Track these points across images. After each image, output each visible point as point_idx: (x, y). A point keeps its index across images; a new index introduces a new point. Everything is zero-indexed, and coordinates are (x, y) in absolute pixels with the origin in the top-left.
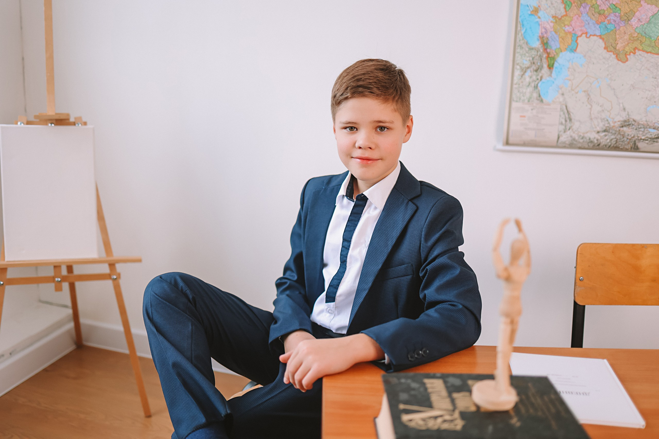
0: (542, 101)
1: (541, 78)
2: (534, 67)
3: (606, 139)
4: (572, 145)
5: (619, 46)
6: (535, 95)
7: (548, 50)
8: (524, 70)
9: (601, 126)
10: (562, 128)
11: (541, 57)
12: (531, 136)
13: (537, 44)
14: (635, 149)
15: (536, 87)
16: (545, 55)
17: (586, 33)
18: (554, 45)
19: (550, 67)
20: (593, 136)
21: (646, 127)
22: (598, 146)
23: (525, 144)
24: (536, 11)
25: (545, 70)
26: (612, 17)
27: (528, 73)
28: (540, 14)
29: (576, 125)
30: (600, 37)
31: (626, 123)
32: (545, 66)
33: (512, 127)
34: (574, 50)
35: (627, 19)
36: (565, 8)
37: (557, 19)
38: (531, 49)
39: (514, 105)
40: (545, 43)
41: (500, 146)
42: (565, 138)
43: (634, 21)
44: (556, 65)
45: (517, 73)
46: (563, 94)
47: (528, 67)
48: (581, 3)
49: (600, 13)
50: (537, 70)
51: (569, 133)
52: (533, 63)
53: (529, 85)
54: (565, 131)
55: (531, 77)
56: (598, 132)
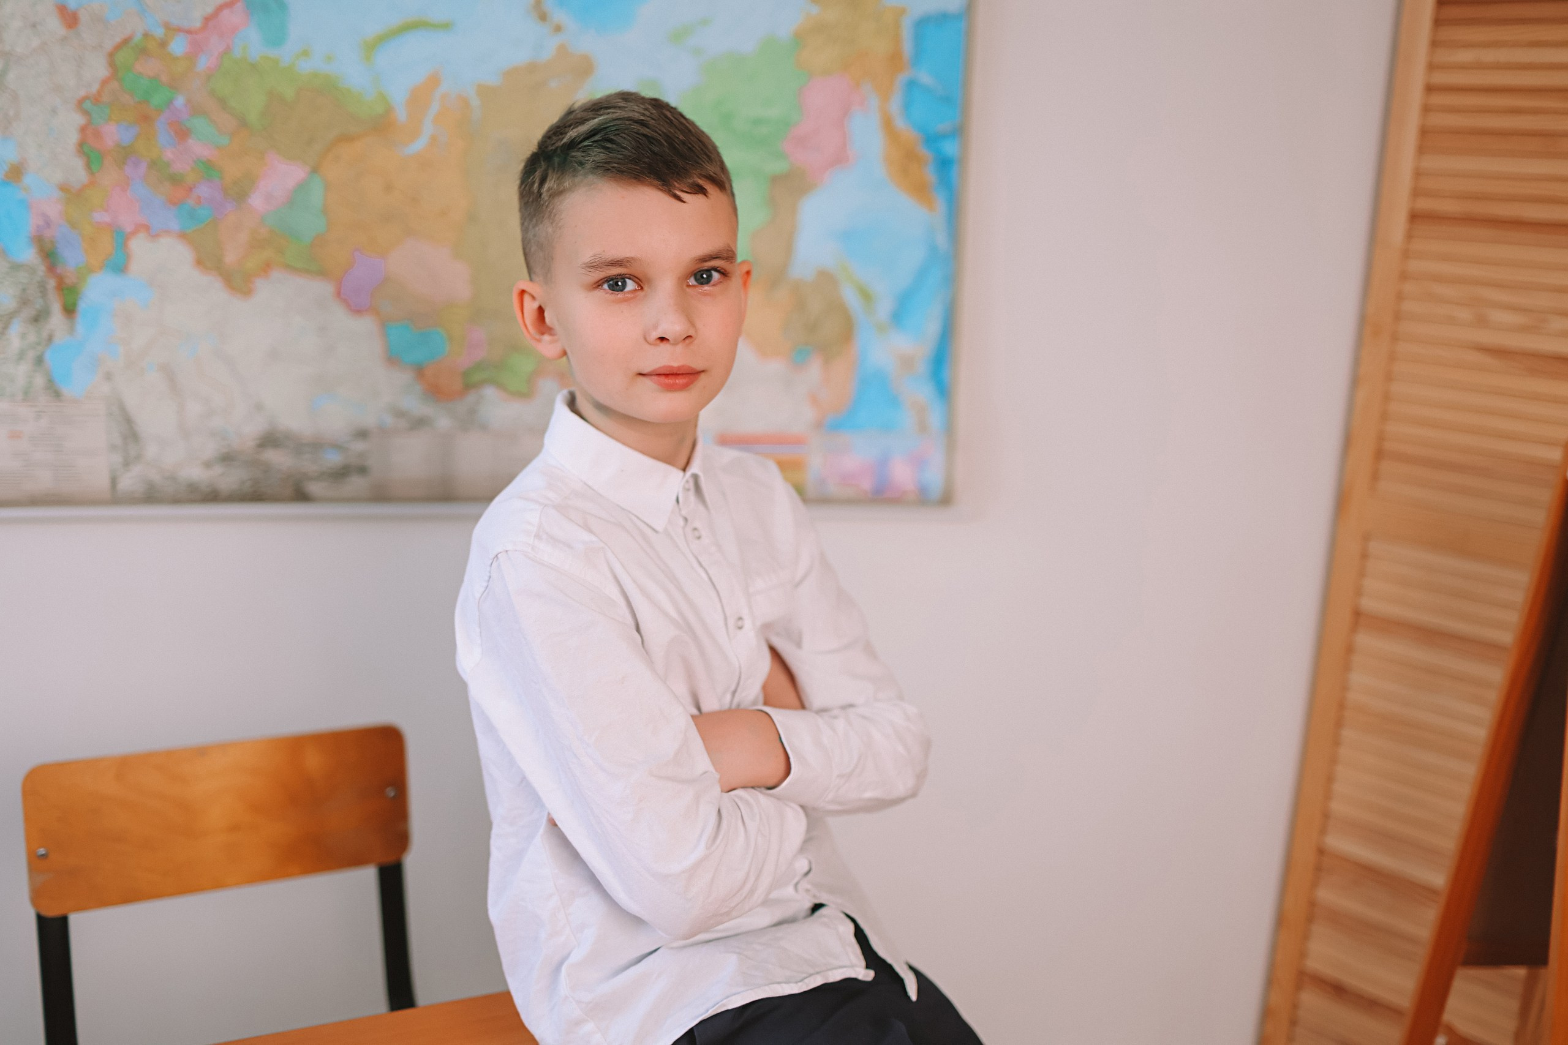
0: (57, 394)
1: (50, 339)
2: (28, 312)
3: (230, 479)
4: (151, 496)
5: (230, 258)
6: (39, 381)
7: (59, 271)
8: (5, 321)
9: (210, 449)
10: (117, 458)
11: (42, 288)
12: (44, 481)
13: (28, 255)
14: (301, 496)
15: (39, 361)
16: (52, 283)
17: (147, 228)
18: (72, 259)
19: (70, 311)
20: (196, 473)
21: (317, 445)
22: (213, 497)
23: (34, 501)
24: (16, 173)
25: (57, 318)
26: (203, 191)
27: (16, 328)
28: (28, 179)
29: (151, 451)
30: (183, 236)
31: (270, 440)
32: (56, 308)
34: (122, 269)
35: (238, 193)
36: (88, 166)
37: (72, 195)
38: (16, 267)
40: (49, 255)
42: (128, 482)
43: (256, 201)
44: (82, 306)
46: (108, 377)
47: (12, 315)
48: (125, 155)
49: (176, 180)
50: (39, 318)
51: (136, 470)
52: (24, 302)
53: (21, 356)
54: (127, 464)
55: (23, 336)
56: (208, 465)
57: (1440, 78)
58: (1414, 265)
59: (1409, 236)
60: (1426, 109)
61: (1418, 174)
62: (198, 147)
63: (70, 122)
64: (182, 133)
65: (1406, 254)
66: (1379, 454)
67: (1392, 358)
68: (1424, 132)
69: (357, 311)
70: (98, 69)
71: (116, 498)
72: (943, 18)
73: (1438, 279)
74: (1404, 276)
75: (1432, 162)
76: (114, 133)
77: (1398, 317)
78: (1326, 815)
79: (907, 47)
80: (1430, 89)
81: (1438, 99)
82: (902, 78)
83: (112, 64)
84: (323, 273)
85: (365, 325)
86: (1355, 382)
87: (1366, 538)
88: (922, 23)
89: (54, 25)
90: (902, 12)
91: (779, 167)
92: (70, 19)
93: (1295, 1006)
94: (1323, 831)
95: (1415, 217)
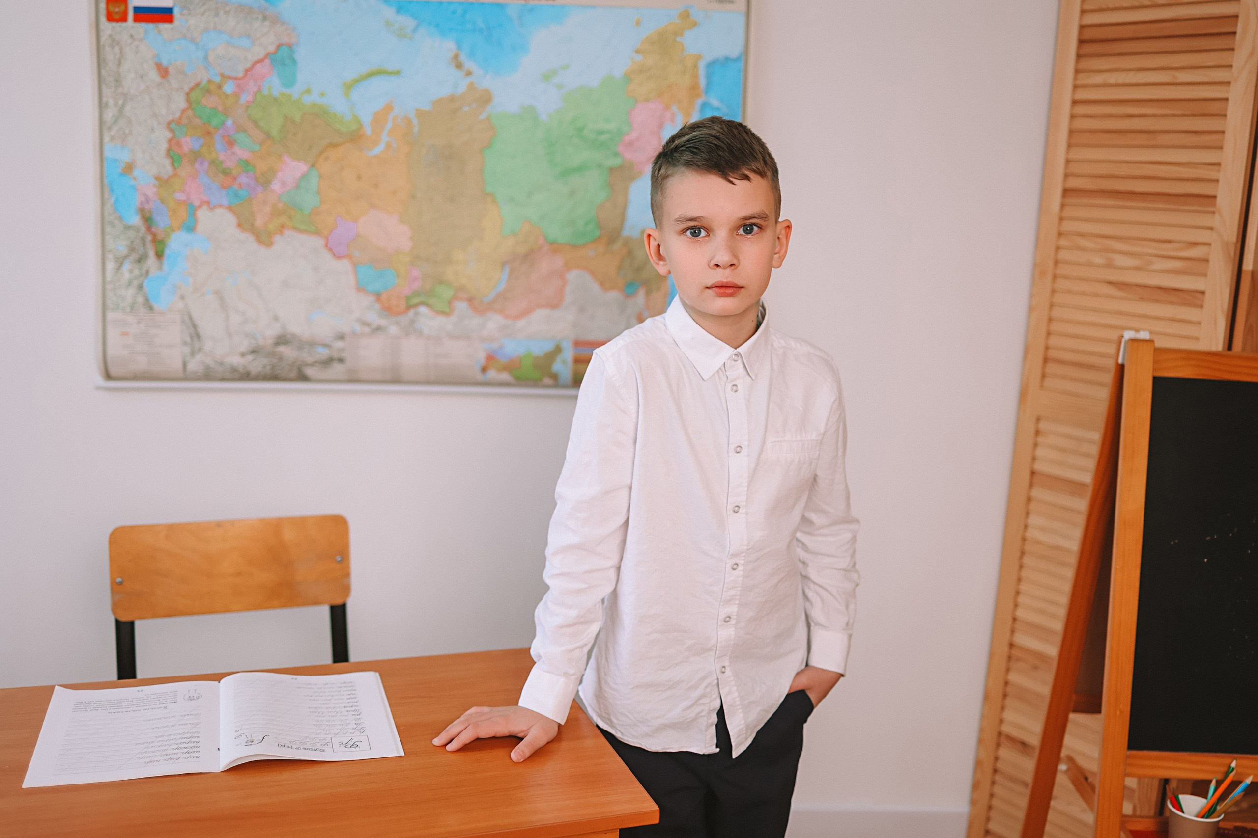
0: (151, 308)
1: (147, 272)
2: (135, 256)
3: (257, 365)
4: (208, 375)
5: (259, 222)
6: (140, 300)
7: (153, 230)
8: (120, 262)
9: (244, 345)
10: (187, 350)
11: (143, 239)
12: (141, 364)
13: (135, 220)
14: (303, 378)
15: (140, 287)
16: (149, 238)
17: (208, 203)
18: (162, 222)
19: (159, 255)
20: (236, 360)
21: (312, 344)
22: (246, 377)
23: (136, 377)
24: (129, 168)
25: (152, 260)
26: (243, 179)
27: (127, 266)
28: (136, 173)
29: (208, 345)
30: (230, 208)
31: (282, 340)
32: (151, 254)
33: (111, 352)
34: (192, 229)
35: (265, 181)
36: (173, 164)
37: (162, 182)
38: (128, 228)
39: (110, 315)
40: (148, 220)
41: (100, 381)
42: (194, 365)
43: (276, 186)
44: (167, 252)
45: (110, 265)
46: (182, 298)
47: (126, 257)
48: (196, 156)
49: (226, 173)
50: (140, 260)
51: (199, 357)
52: (132, 249)
53: (130, 284)
54: (193, 354)
55: (131, 271)
56: (243, 355)
57: (1081, 95)
58: (1067, 226)
59: (1063, 206)
60: (1073, 117)
61: (1068, 161)
62: (240, 152)
63: (162, 136)
64: (231, 143)
65: (1061, 219)
66: (1046, 360)
67: (1053, 291)
68: (1071, 132)
69: (338, 257)
70: (180, 102)
71: (186, 377)
72: (727, 60)
73: (1081, 235)
74: (1060, 234)
75: (1078, 154)
76: (189, 143)
77: (1056, 262)
78: (1015, 619)
79: (702, 82)
80: (1075, 102)
81: (1080, 110)
82: (699, 102)
83: (188, 100)
84: (317, 233)
85: (344, 265)
86: (1031, 309)
87: (1038, 420)
88: (711, 65)
89: (154, 75)
90: (699, 57)
91: (616, 162)
92: (163, 72)
93: (996, 759)
94: (1013, 632)
95: (1066, 192)
